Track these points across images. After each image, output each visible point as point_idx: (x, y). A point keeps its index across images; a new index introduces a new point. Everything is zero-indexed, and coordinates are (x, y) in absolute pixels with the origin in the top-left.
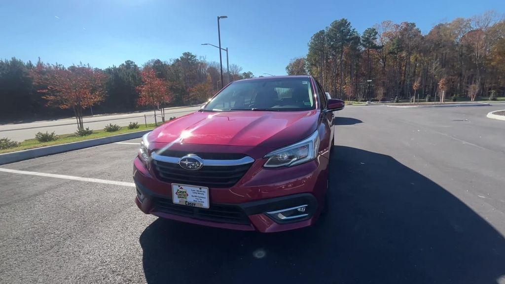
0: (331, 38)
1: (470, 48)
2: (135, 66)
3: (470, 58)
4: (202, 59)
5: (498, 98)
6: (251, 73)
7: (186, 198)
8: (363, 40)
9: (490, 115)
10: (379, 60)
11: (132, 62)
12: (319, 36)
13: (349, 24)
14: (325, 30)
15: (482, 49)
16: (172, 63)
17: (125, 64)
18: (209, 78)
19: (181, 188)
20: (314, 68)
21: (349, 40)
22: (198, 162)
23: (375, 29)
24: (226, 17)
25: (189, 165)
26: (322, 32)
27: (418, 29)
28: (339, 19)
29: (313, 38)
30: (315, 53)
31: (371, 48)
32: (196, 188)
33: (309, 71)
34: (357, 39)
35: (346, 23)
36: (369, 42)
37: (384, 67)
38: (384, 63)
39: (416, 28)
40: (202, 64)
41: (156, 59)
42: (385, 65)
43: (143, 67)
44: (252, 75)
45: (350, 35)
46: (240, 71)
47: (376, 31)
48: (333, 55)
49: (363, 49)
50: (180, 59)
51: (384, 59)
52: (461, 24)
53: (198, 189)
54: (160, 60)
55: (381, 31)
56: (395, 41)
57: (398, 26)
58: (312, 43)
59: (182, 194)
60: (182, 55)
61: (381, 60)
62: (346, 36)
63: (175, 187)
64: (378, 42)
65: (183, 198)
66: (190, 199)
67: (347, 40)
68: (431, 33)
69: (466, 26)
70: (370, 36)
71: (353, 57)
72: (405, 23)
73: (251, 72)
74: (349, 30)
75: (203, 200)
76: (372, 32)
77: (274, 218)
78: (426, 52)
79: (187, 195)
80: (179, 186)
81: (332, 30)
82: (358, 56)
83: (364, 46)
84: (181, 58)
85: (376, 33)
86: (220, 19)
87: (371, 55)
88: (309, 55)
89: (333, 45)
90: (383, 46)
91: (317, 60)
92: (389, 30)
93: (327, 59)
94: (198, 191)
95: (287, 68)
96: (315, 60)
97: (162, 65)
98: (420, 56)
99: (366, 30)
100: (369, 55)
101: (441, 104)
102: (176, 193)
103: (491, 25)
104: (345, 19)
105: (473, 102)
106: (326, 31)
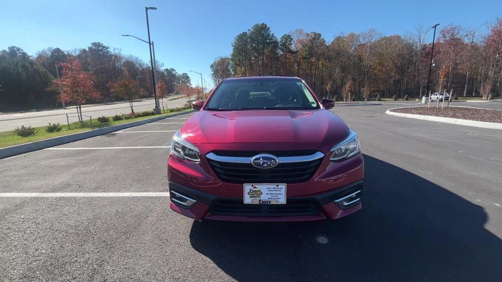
0: (253, 41)
1: (360, 58)
2: (24, 54)
3: (361, 66)
4: (117, 51)
5: (382, 99)
6: (173, 70)
7: (259, 197)
8: (281, 45)
9: (388, 112)
10: (295, 64)
11: (19, 49)
12: (242, 37)
13: (269, 28)
15: (369, 61)
16: (77, 53)
17: (8, 50)
18: (126, 73)
19: (255, 187)
20: (239, 68)
21: (269, 44)
22: (274, 160)
23: (290, 36)
24: (156, 9)
25: (264, 163)
26: (245, 34)
27: (323, 39)
28: (260, 23)
29: (237, 38)
30: (239, 54)
31: (288, 52)
32: (272, 186)
33: (233, 70)
34: (276, 43)
35: (266, 27)
36: (286, 47)
37: (298, 70)
38: (299, 66)
39: (322, 38)
40: (116, 57)
41: (54, 47)
42: (299, 69)
43: (36, 56)
44: (175, 72)
45: (270, 39)
46: (161, 67)
47: (291, 37)
48: (256, 57)
49: (281, 53)
50: (87, 49)
51: (299, 64)
52: (354, 38)
53: (275, 186)
54: (60, 49)
55: (295, 38)
56: (307, 48)
57: (308, 35)
58: (235, 43)
59: (255, 194)
60: (91, 45)
61: (296, 64)
62: (266, 39)
63: (247, 187)
64: (293, 47)
65: (256, 197)
66: (264, 197)
67: (267, 43)
68: (333, 43)
69: (356, 40)
70: (286, 42)
71: (273, 60)
72: (314, 33)
73: (174, 68)
74: (269, 35)
75: (279, 196)
76: (288, 38)
77: (339, 205)
78: (329, 59)
79: (261, 193)
80: (253, 186)
81: (254, 33)
82: (277, 59)
83: (282, 50)
84: (89, 48)
85: (292, 39)
86: (149, 9)
87: (288, 59)
88: (232, 55)
89: (255, 47)
90: (298, 51)
91: (241, 60)
92: (301, 38)
93: (250, 60)
94: (275, 188)
95: (212, 66)
96: (239, 60)
97: (64, 55)
98: (326, 63)
99: (283, 36)
100: (286, 58)
101: (348, 103)
102: (248, 193)
103: (373, 41)
104: (265, 23)
105: (366, 102)
106: (248, 33)
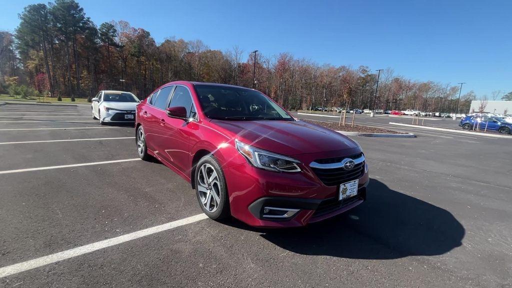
0: (56, 19)
1: (191, 66)
3: (191, 74)
8: (100, 34)
12: (37, 10)
13: (82, 9)
14: (48, 6)
20: (33, 51)
21: (83, 29)
23: (113, 26)
25: (349, 166)
26: (43, 7)
27: (152, 38)
29: (28, 9)
30: (33, 32)
31: (110, 45)
33: (20, 52)
34: (93, 31)
35: (78, 7)
36: (108, 38)
37: (125, 68)
45: (84, 23)
47: (115, 28)
48: (62, 41)
52: (183, 45)
53: (354, 183)
55: (119, 30)
56: (135, 45)
58: (24, 15)
62: (78, 22)
64: (117, 40)
65: (345, 193)
66: (348, 193)
67: (80, 27)
69: (186, 47)
70: (108, 32)
72: (142, 29)
74: (83, 17)
75: (354, 190)
76: (110, 28)
78: (160, 61)
79: (347, 190)
80: (344, 185)
81: (58, 9)
82: (97, 50)
83: (102, 40)
85: (115, 31)
87: (112, 52)
88: (19, 31)
89: (60, 28)
90: (123, 46)
92: (127, 31)
96: (32, 40)
99: (103, 24)
100: (108, 51)
102: (342, 192)
